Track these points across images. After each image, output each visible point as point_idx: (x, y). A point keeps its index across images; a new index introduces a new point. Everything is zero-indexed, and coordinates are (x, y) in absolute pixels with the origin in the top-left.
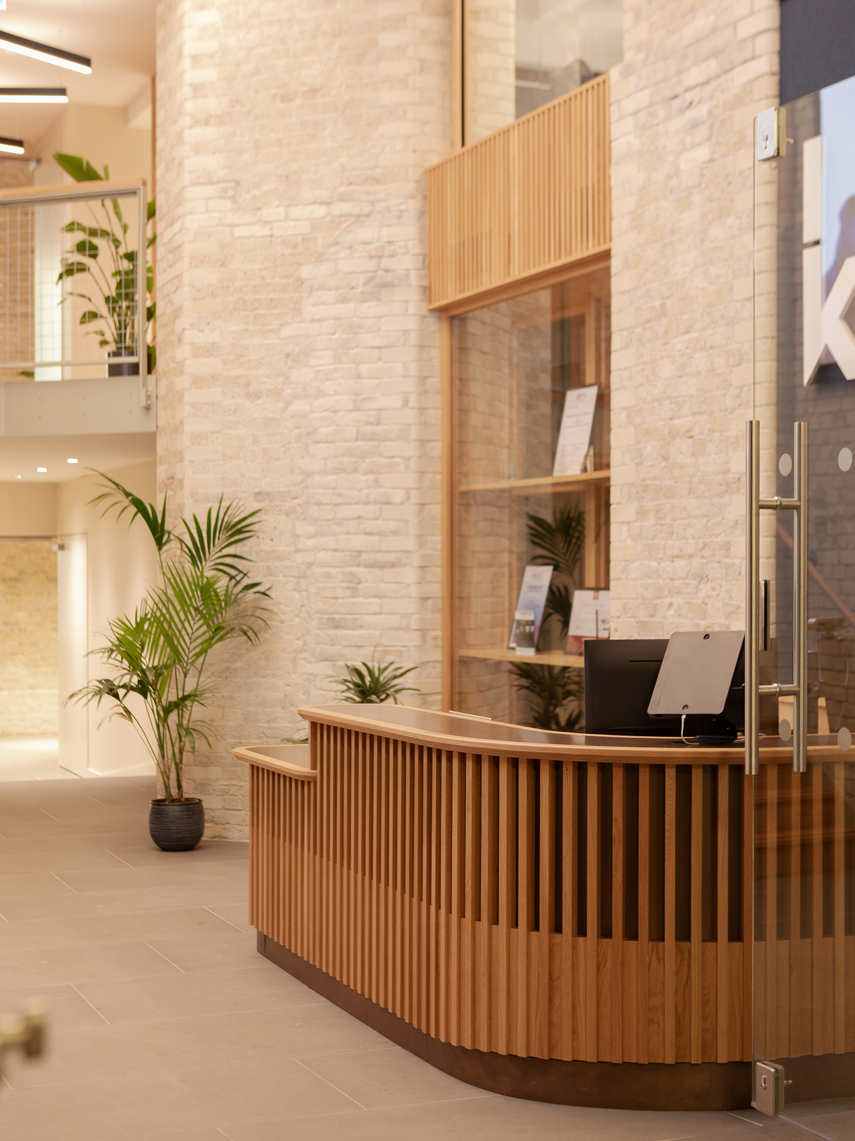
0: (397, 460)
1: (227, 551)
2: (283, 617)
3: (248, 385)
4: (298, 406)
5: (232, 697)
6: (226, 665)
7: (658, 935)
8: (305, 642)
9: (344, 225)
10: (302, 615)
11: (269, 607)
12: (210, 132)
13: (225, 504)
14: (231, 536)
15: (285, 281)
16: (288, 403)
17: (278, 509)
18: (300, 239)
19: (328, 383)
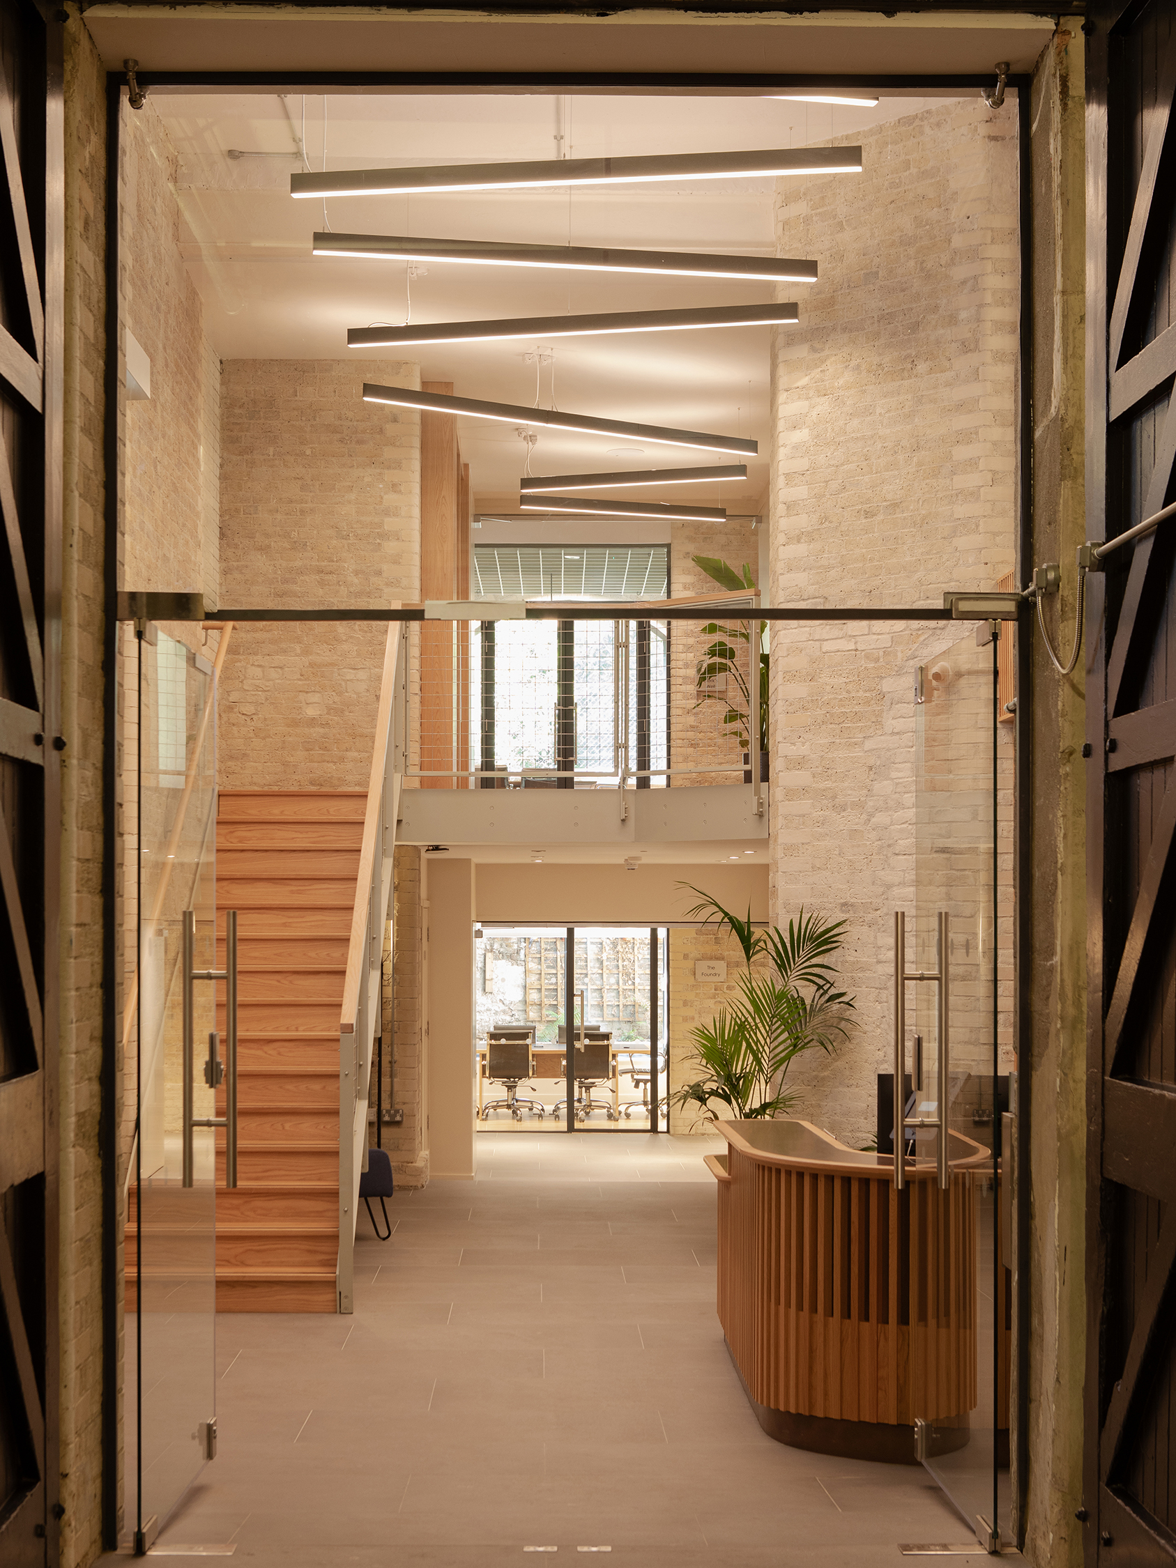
0: (967, 872)
1: (815, 961)
2: (866, 1028)
3: (834, 797)
4: (879, 818)
5: (819, 1106)
6: (815, 1073)
7: (884, 1320)
8: (885, 1053)
9: (922, 638)
10: (882, 1026)
11: (853, 1018)
12: (801, 549)
13: (806, 917)
14: (819, 946)
15: (867, 694)
16: (871, 815)
17: (862, 920)
18: (881, 653)
19: (906, 795)
